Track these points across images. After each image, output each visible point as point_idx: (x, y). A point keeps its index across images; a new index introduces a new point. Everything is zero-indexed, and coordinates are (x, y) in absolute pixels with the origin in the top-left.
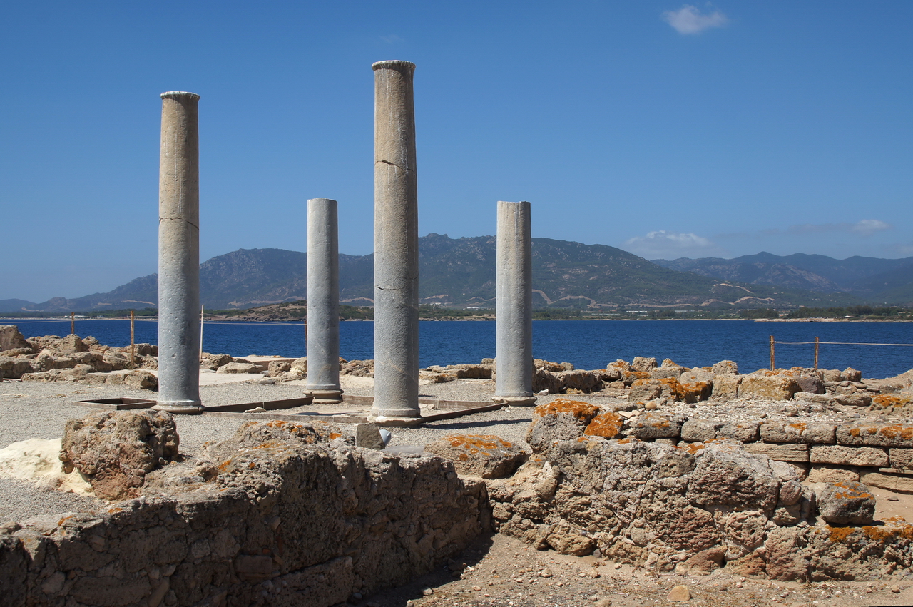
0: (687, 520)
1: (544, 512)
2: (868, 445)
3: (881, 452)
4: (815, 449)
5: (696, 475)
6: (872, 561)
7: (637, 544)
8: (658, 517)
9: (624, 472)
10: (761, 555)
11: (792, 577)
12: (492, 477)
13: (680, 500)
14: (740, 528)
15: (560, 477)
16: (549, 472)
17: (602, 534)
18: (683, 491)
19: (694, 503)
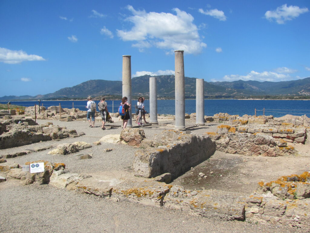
0: (254, 147)
1: (227, 146)
2: (284, 133)
3: (286, 134)
4: (274, 134)
5: (256, 139)
6: (286, 153)
7: (245, 151)
8: (249, 146)
9: (243, 138)
10: (267, 153)
11: (273, 156)
12: (216, 140)
13: (253, 143)
14: (264, 148)
15: (230, 140)
16: (228, 139)
17: (238, 150)
18: (253, 142)
19: (255, 144)
